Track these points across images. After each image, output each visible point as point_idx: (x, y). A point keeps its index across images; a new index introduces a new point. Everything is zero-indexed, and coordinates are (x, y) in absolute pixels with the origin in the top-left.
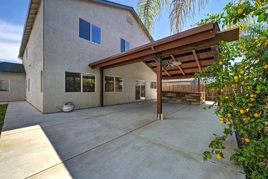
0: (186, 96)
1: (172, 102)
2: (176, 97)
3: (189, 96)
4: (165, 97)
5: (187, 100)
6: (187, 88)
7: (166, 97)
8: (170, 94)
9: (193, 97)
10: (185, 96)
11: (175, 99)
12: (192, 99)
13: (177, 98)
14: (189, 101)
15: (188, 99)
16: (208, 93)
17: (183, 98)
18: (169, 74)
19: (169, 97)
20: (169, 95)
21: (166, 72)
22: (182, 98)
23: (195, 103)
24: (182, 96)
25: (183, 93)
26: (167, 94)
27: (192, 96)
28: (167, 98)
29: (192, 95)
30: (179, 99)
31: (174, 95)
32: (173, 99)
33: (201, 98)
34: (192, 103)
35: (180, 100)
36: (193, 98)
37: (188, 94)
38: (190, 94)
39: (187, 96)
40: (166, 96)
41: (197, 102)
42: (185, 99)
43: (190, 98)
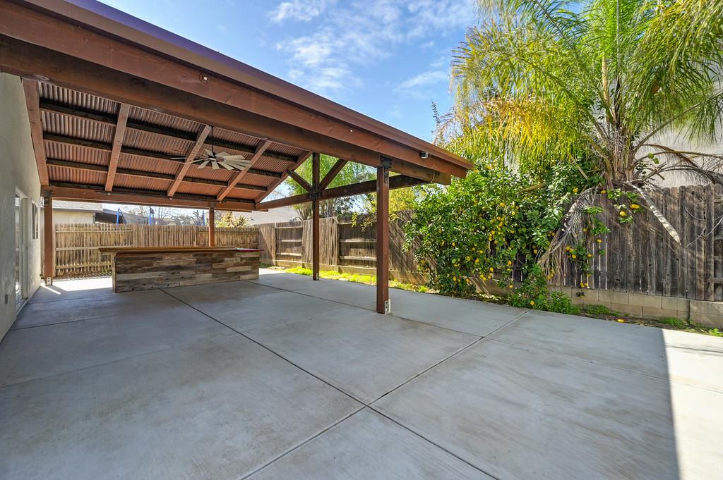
0: (226, 259)
1: (182, 283)
2: (195, 265)
3: (233, 259)
4: (149, 270)
5: (230, 270)
7: (156, 270)
8: (175, 257)
9: (244, 261)
10: (222, 261)
11: (192, 272)
12: (241, 265)
13: (201, 268)
14: (236, 273)
15: (232, 266)
17: (219, 267)
19: (166, 269)
22: (214, 266)
23: (247, 277)
24: (214, 261)
25: (216, 254)
26: (161, 259)
27: (242, 259)
28: (160, 273)
29: (243, 256)
30: (205, 272)
31: (189, 259)
32: (183, 273)
34: (243, 277)
35: (210, 275)
36: (245, 264)
37: (231, 253)
38: (237, 254)
39: (229, 259)
42: (224, 269)
43: (236, 265)
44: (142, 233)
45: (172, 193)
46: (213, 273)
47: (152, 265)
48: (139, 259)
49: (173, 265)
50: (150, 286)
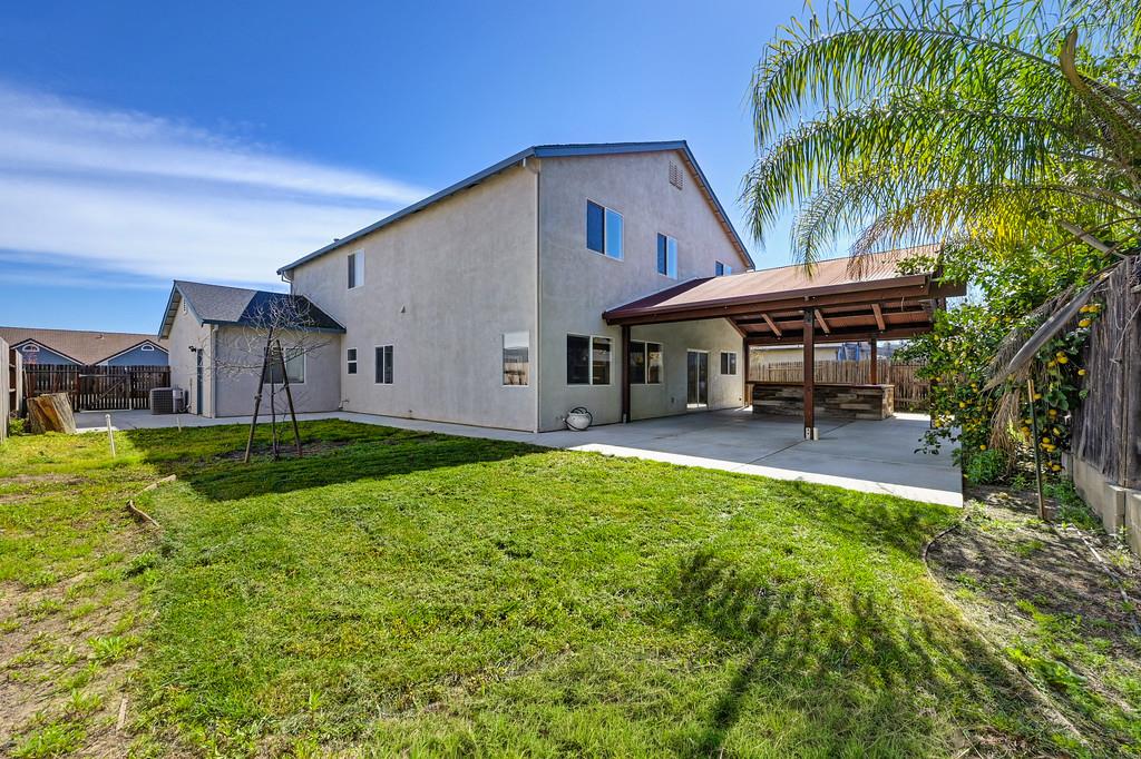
0: (839, 395)
3: (847, 395)
4: (773, 399)
5: (843, 406)
6: (831, 374)
7: (778, 399)
8: (792, 389)
9: (861, 399)
10: (836, 397)
12: (857, 403)
13: (814, 402)
14: (850, 410)
15: (846, 403)
16: (901, 389)
17: (832, 402)
18: (778, 328)
19: (786, 399)
20: (786, 393)
21: (769, 322)
22: (827, 400)
23: (865, 416)
24: (828, 395)
25: (830, 389)
26: (781, 391)
27: (858, 396)
28: (780, 402)
29: (859, 393)
30: (819, 405)
32: (798, 404)
33: (884, 401)
34: (861, 416)
35: (823, 409)
36: (863, 402)
37: (846, 389)
38: (852, 390)
39: (842, 395)
40: (777, 396)
41: (874, 413)
42: (838, 404)
43: (851, 402)
44: (831, 369)
45: (826, 330)
46: (826, 408)
47: (773, 395)
48: (765, 390)
49: (790, 396)
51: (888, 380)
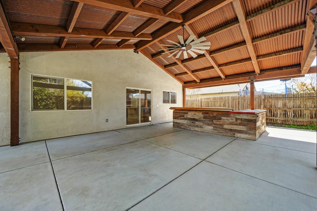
0: (222, 118)
1: (196, 129)
2: (203, 119)
3: (229, 118)
4: (183, 119)
5: (226, 126)
7: (186, 119)
8: (193, 113)
9: (239, 121)
10: (220, 119)
11: (201, 124)
12: (236, 125)
13: (206, 122)
14: (231, 130)
15: (228, 124)
17: (218, 123)
19: (190, 119)
20: (190, 115)
22: (215, 121)
23: (242, 136)
24: (215, 118)
25: (216, 113)
26: (187, 113)
27: (237, 119)
28: (187, 121)
29: (238, 117)
30: (209, 125)
31: (199, 115)
32: (197, 123)
33: (258, 124)
34: (238, 135)
35: (212, 128)
36: (240, 124)
37: (227, 114)
38: (232, 115)
39: (225, 118)
40: (185, 117)
41: (250, 134)
42: (222, 125)
43: (231, 124)
45: (223, 76)
46: (213, 127)
47: (183, 116)
48: (179, 113)
49: (192, 117)
50: (183, 127)
51: (262, 106)
